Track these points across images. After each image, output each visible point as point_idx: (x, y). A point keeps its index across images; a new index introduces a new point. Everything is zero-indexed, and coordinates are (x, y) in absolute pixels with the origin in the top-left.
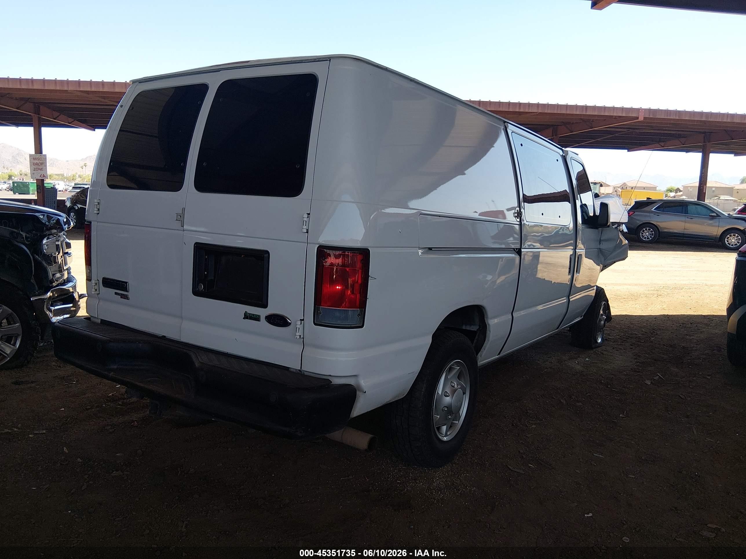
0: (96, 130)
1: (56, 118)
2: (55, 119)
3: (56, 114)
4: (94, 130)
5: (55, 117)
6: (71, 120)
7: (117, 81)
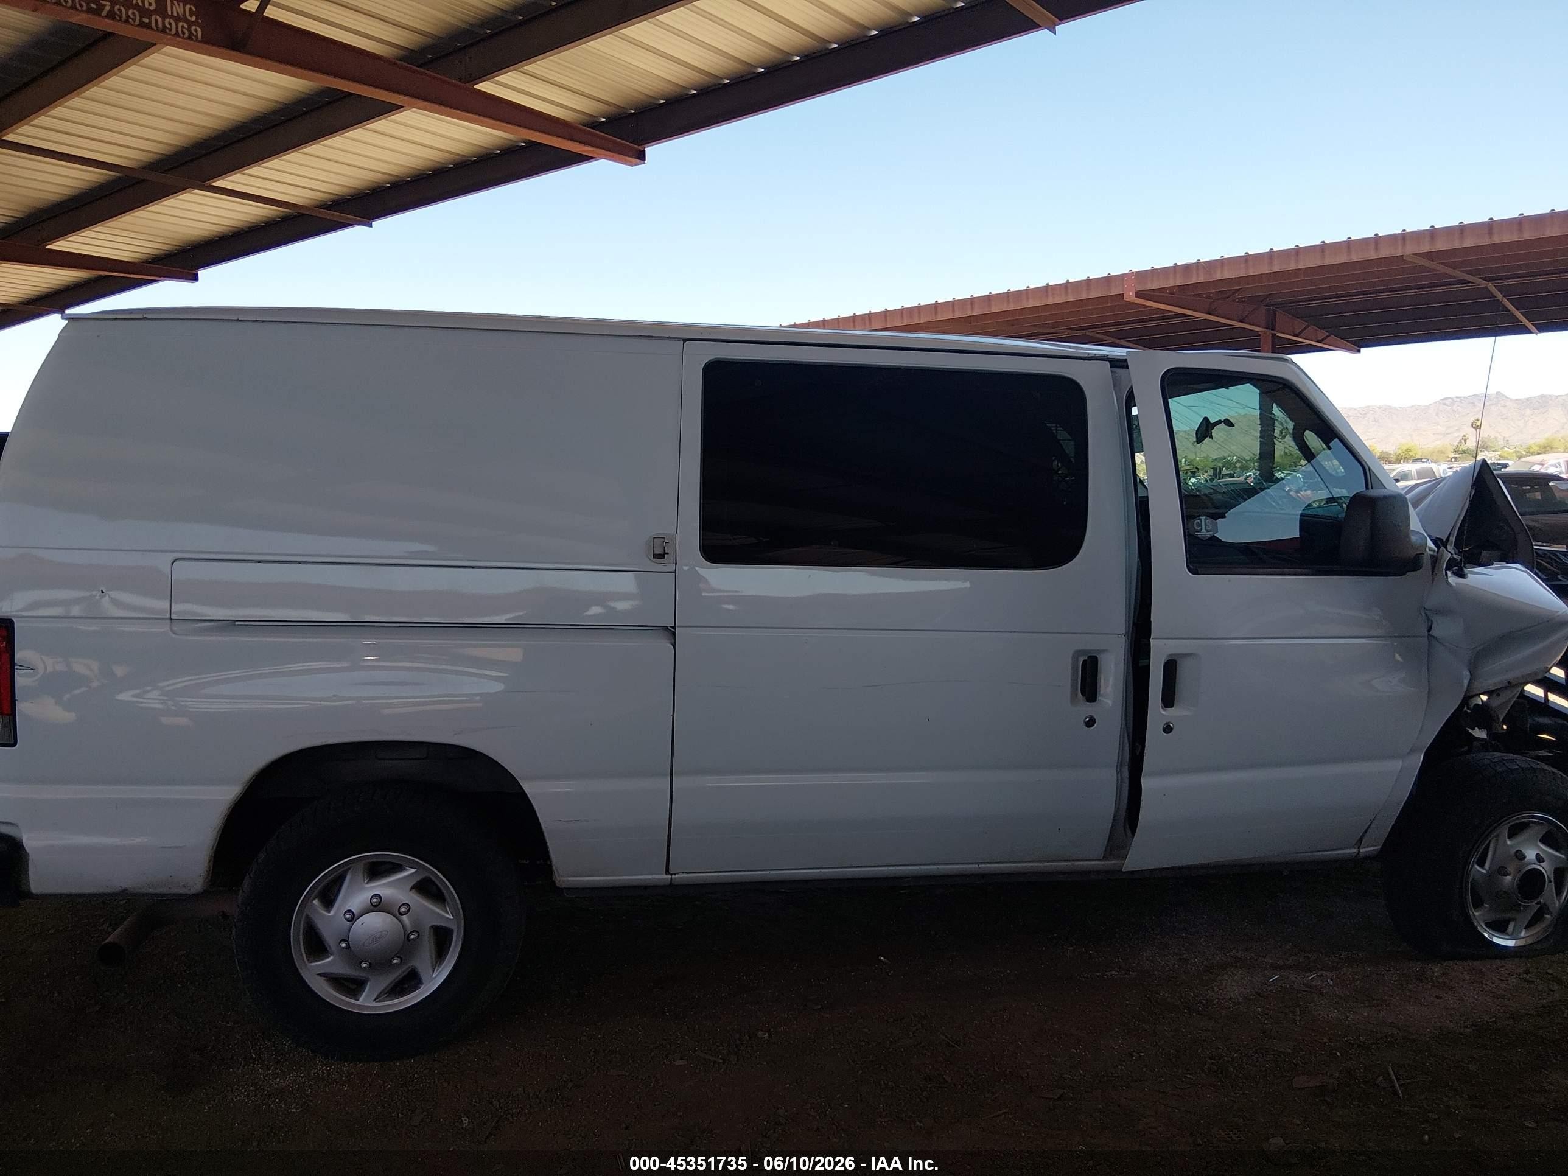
0: (1362, 349)
1: (1300, 333)
2: (1296, 336)
3: (1299, 325)
4: (1359, 351)
5: (1297, 332)
6: (1322, 334)
7: (1382, 233)
